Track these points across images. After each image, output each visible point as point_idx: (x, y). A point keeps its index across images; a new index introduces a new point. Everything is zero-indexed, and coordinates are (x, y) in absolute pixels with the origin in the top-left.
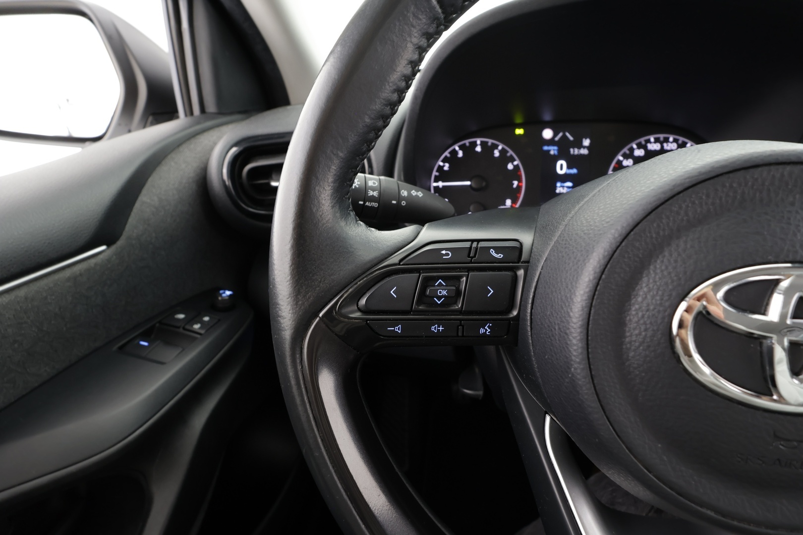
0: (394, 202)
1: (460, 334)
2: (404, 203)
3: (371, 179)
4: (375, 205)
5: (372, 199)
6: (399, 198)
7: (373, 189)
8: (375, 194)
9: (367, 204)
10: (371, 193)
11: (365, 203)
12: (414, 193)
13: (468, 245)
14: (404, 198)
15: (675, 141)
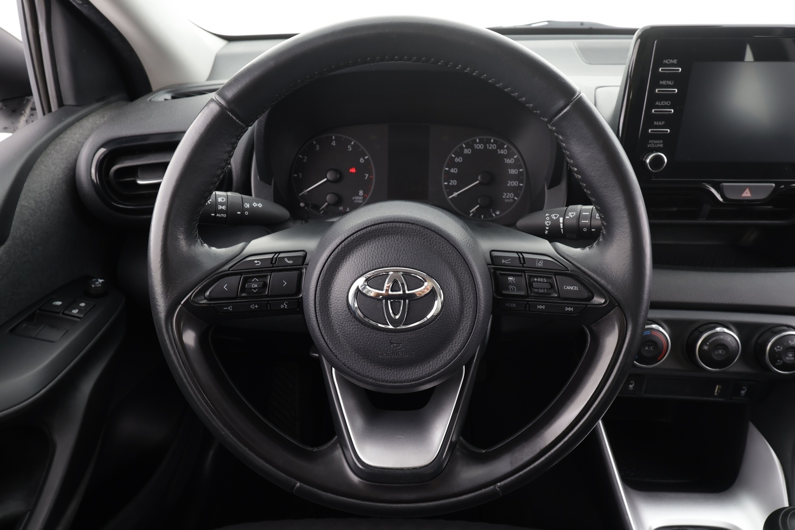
0: (239, 213)
1: (269, 309)
2: (247, 213)
3: (220, 196)
4: (224, 215)
5: (222, 211)
6: (243, 210)
7: (222, 204)
8: (224, 208)
9: (218, 215)
10: (220, 207)
11: (216, 215)
12: (255, 205)
13: (270, 256)
14: (247, 209)
15: (495, 142)
